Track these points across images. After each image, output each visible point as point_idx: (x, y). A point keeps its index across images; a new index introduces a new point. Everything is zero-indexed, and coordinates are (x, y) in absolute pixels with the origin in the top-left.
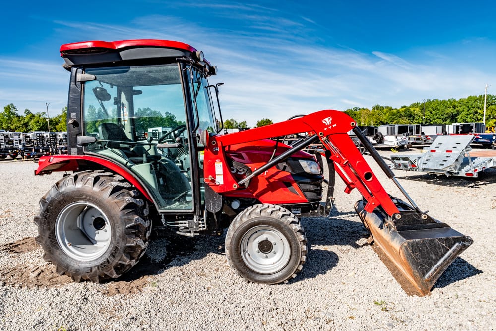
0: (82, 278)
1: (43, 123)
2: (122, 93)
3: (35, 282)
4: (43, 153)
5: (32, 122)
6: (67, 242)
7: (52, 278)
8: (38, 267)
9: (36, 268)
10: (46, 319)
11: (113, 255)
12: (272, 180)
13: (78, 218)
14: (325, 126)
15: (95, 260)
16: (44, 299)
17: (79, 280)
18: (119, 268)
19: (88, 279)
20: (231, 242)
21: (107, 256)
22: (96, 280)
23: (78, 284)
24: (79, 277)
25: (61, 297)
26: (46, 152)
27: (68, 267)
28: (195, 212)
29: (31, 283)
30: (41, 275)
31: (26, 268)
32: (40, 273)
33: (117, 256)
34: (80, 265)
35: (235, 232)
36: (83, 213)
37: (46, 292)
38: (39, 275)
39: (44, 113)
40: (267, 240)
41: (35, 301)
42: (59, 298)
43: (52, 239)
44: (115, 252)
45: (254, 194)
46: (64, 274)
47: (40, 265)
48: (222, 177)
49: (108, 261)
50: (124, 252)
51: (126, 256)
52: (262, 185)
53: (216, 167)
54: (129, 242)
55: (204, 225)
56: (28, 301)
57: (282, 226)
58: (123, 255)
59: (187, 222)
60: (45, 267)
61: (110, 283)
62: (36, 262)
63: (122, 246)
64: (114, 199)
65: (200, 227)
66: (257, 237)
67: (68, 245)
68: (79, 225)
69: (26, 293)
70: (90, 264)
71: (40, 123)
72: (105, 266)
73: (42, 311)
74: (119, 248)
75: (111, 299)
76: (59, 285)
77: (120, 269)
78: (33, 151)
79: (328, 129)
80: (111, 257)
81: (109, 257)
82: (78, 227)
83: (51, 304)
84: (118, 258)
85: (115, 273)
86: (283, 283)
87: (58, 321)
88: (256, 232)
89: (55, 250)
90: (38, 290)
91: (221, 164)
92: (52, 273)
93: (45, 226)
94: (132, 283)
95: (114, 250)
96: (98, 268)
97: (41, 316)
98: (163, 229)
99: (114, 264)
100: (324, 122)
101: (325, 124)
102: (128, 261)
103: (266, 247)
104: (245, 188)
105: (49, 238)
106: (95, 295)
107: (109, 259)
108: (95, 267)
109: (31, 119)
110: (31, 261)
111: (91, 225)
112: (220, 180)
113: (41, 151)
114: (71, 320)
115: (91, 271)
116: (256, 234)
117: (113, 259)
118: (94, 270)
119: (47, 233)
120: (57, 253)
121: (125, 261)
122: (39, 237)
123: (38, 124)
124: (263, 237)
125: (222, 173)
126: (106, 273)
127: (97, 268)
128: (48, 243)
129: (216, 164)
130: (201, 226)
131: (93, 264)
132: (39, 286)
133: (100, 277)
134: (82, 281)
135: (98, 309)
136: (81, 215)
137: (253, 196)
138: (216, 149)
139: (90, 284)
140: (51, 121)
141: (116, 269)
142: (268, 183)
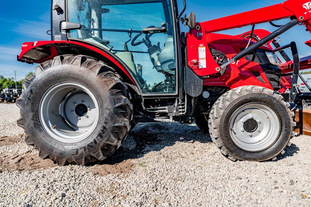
0: (67, 161)
1: (12, 84)
2: (93, 10)
3: (16, 167)
4: (13, 97)
5: (5, 84)
6: (51, 125)
7: (33, 164)
8: (18, 155)
9: (16, 156)
10: (35, 201)
11: (100, 135)
12: (243, 69)
13: (60, 105)
14: (305, 10)
15: (81, 142)
16: (29, 181)
17: (63, 163)
18: (106, 148)
19: (74, 162)
20: (221, 120)
21: (95, 136)
22: (81, 163)
23: (63, 167)
24: (64, 161)
25: (47, 179)
26: (15, 97)
27: (51, 150)
28: (178, 96)
29: (12, 168)
30: (22, 161)
31: (5, 157)
32: (21, 160)
33: (105, 137)
34: (66, 147)
35: (225, 110)
36: (65, 100)
37: (30, 175)
38: (19, 161)
39: (13, 78)
40: (252, 119)
41: (19, 183)
42: (46, 179)
43: (36, 120)
44: (104, 133)
45: (227, 83)
46: (48, 157)
47: (20, 153)
48: (205, 61)
49: (95, 142)
50: (112, 132)
51: (114, 136)
52: (235, 74)
53: (199, 51)
54: (118, 122)
55: (184, 110)
56: (10, 183)
57: (275, 102)
58: (112, 136)
59: (167, 107)
60: (24, 155)
61: (95, 166)
62: (16, 151)
63: (111, 126)
64: (103, 78)
65: (180, 112)
66: (243, 117)
67: (52, 128)
68: (61, 112)
69: (8, 176)
70: (76, 146)
71: (10, 85)
72: (92, 147)
73: (29, 193)
74: (108, 128)
75: (104, 178)
76: (43, 169)
77: (107, 150)
78: (6, 96)
79: (308, 13)
80: (99, 137)
81: (97, 137)
82: (60, 113)
83: (37, 186)
84: (106, 139)
85: (101, 154)
86: (271, 160)
87: (52, 203)
88: (243, 111)
89: (38, 132)
90: (21, 173)
91: (204, 48)
92: (33, 159)
93: (28, 108)
94: (117, 166)
95: (102, 131)
96: (85, 150)
97: (29, 198)
98: (140, 116)
99: (101, 145)
100: (304, 7)
101: (305, 8)
102: (116, 142)
103: (251, 126)
104: (221, 75)
105: (33, 120)
106: (85, 175)
107: (96, 139)
108: (81, 148)
109: (4, 81)
110: (11, 151)
111: (73, 111)
112: (203, 64)
113: (12, 96)
114: (67, 201)
115: (77, 152)
116: (243, 113)
117: (100, 139)
118: (80, 152)
119: (31, 115)
120: (40, 135)
121: (113, 142)
122: (21, 120)
123: (9, 85)
124: (250, 116)
125: (205, 57)
126: (93, 155)
127: (83, 149)
128: (32, 125)
129: (199, 48)
130: (181, 110)
131: (80, 145)
132: (20, 170)
133: (86, 159)
134: (67, 164)
135: (95, 189)
136: (63, 103)
137: (225, 84)
138: (200, 34)
139: (76, 167)
140: (18, 83)
141: (103, 149)
142: (240, 72)
